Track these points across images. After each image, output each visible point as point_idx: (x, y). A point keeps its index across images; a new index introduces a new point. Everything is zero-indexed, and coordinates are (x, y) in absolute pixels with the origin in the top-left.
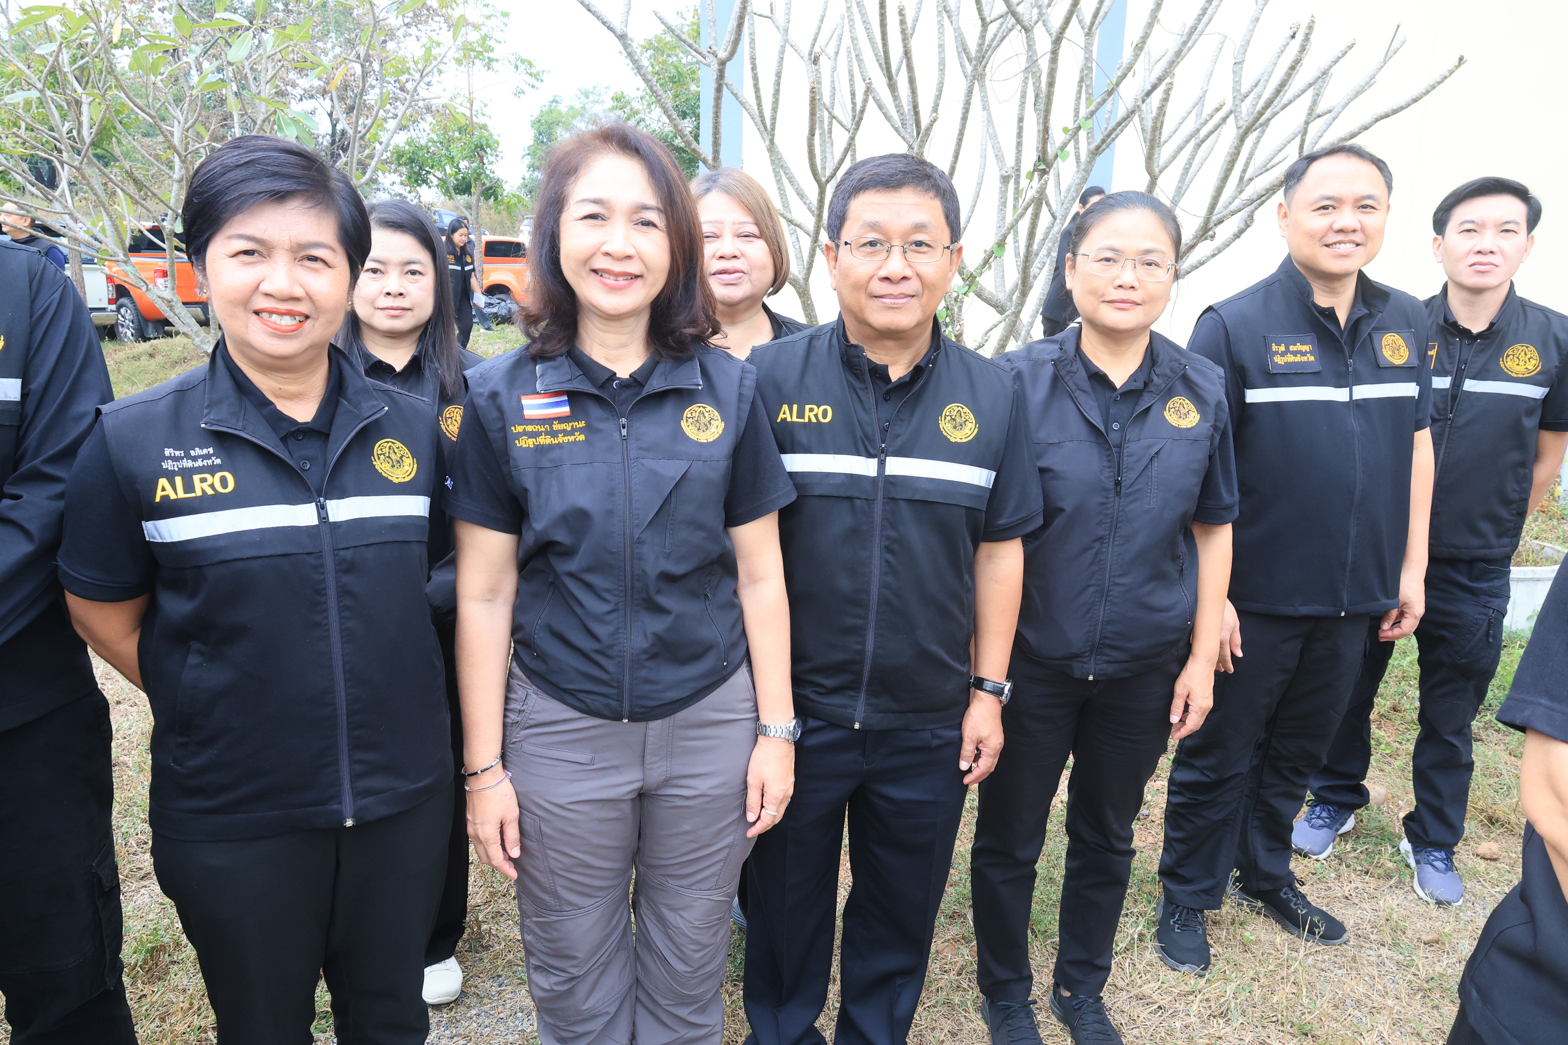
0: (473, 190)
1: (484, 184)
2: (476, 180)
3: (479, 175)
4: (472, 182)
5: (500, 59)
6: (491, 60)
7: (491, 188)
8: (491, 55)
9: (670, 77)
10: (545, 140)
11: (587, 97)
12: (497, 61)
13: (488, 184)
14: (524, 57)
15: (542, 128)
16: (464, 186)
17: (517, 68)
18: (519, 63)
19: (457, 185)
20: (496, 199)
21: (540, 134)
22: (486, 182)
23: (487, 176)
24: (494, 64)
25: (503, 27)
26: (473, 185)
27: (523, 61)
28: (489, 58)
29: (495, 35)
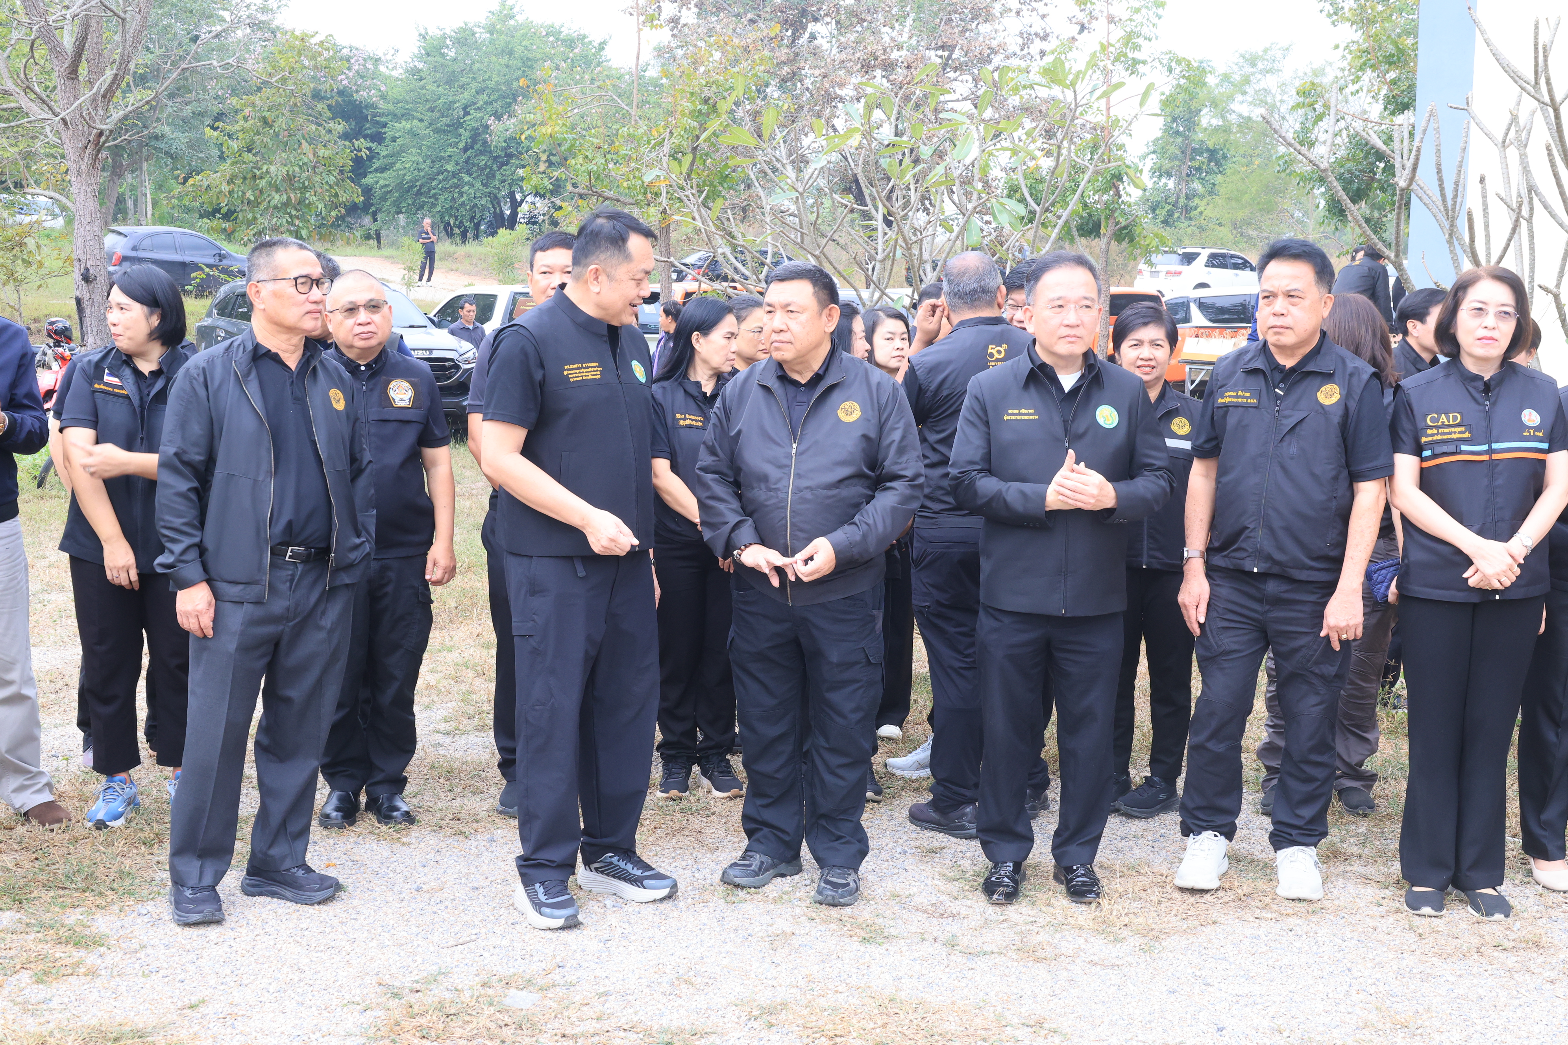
0: (1103, 231)
1: (1118, 223)
2: (1107, 218)
3: (1113, 211)
4: (1103, 217)
5: (1149, 60)
6: (1136, 62)
7: (1125, 228)
8: (1137, 55)
9: (1385, 57)
10: (1181, 129)
11: (1253, 65)
12: (1144, 62)
13: (1123, 223)
14: (1181, 54)
15: (1177, 111)
16: (1091, 226)
17: (1170, 70)
18: (1173, 64)
19: (1082, 224)
20: (1131, 241)
21: (1174, 120)
22: (1121, 220)
23: (1124, 213)
24: (1141, 68)
25: (1155, 20)
26: (1103, 224)
27: (1179, 62)
28: (1134, 59)
29: (1145, 31)
